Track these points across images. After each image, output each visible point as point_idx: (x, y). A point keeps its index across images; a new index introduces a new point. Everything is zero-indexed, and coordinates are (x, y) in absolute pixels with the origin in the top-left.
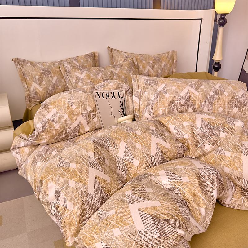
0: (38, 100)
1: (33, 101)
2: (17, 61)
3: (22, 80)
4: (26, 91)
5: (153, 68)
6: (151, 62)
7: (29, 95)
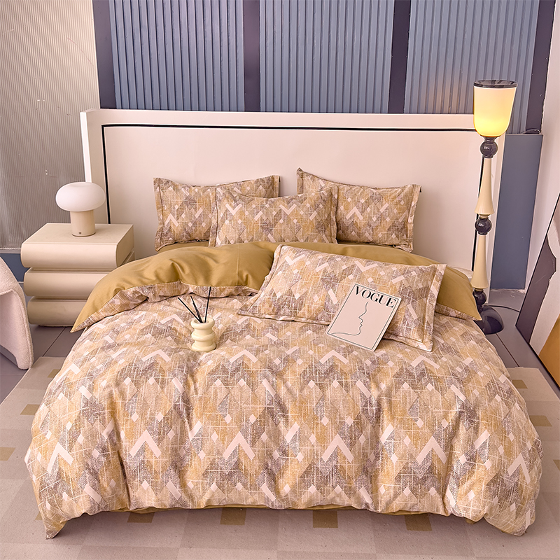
0: (171, 239)
1: (165, 238)
2: (158, 182)
3: (158, 208)
4: (160, 224)
5: (362, 212)
6: (363, 201)
7: (162, 230)
